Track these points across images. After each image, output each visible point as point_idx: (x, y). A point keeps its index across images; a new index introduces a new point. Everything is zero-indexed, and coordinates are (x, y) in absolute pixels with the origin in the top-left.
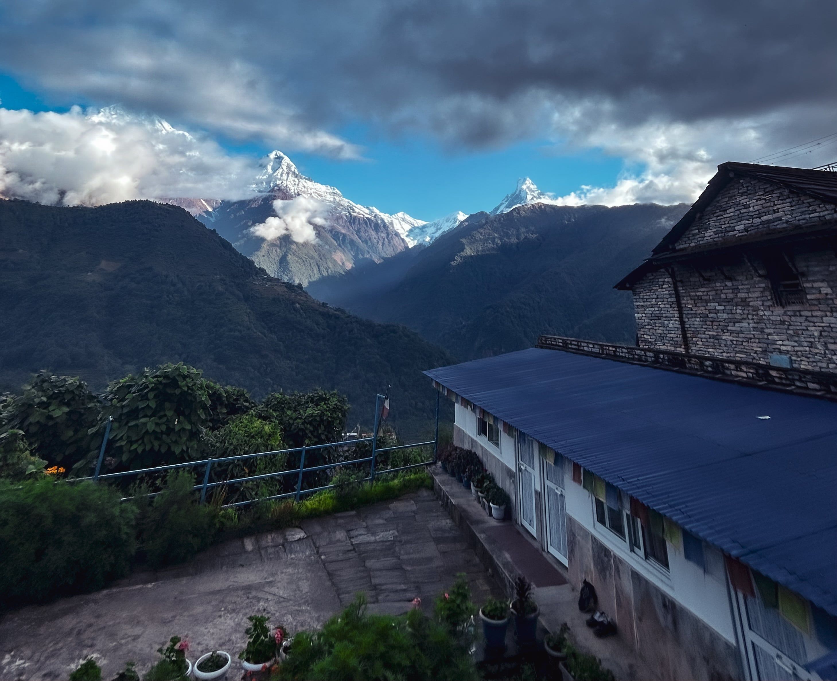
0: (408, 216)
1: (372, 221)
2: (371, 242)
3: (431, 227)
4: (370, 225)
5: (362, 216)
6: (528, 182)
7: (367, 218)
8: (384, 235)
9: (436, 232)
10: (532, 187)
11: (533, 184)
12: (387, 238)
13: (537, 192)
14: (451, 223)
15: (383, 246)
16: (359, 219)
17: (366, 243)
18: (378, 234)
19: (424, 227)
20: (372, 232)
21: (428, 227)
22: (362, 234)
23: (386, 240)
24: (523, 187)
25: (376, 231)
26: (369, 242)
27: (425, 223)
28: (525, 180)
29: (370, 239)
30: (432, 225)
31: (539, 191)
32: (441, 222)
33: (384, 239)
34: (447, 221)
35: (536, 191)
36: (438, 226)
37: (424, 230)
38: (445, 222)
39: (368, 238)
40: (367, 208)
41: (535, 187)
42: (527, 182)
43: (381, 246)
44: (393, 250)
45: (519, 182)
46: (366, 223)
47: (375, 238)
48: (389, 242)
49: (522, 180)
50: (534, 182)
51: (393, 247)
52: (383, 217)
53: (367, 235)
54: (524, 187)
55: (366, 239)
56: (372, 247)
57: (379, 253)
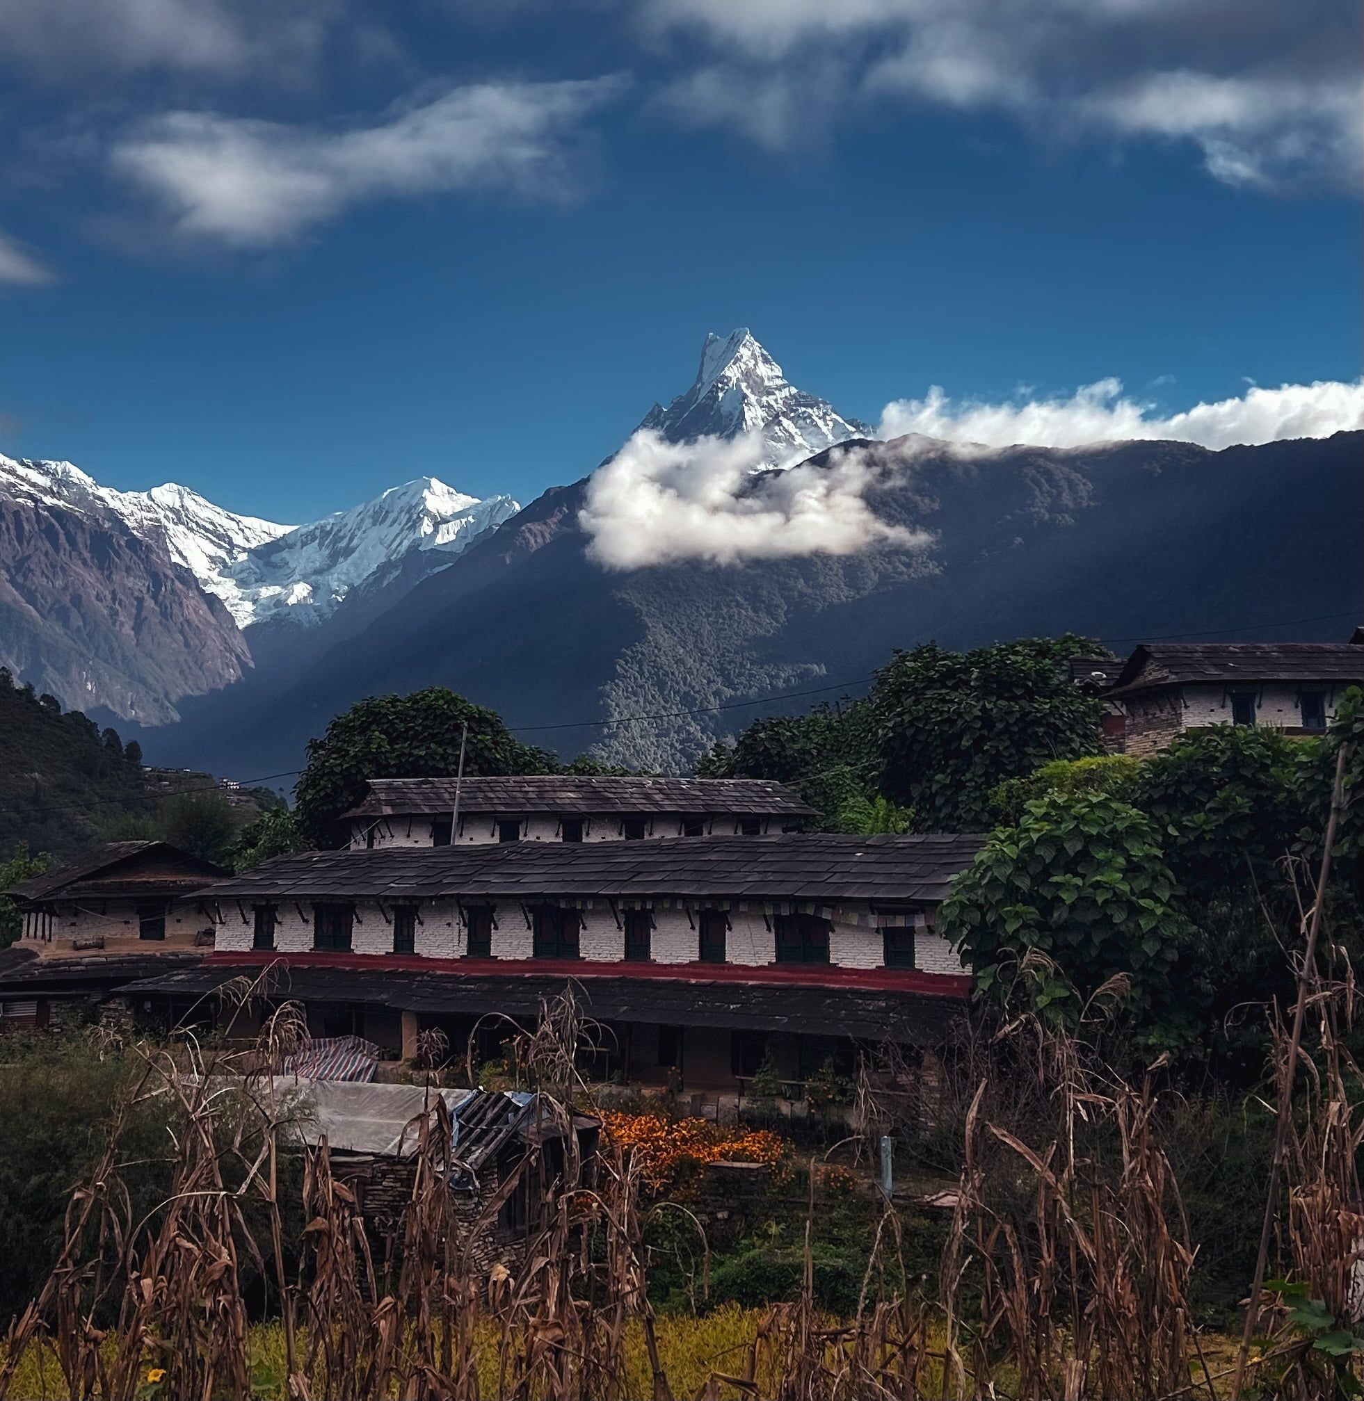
0: (201, 500)
1: (79, 523)
2: (83, 616)
3: (304, 544)
4: (71, 540)
5: (30, 503)
6: (749, 350)
7: (49, 508)
8: (138, 583)
9: (329, 567)
10: (763, 370)
11: (766, 361)
12: (155, 597)
13: (785, 392)
14: (396, 528)
15: (137, 628)
16: (16, 514)
17: (64, 618)
18: (109, 577)
19: (276, 546)
20: (80, 570)
21: (291, 547)
22: (38, 581)
23: (149, 603)
24: (728, 373)
25: (101, 568)
26: (74, 614)
27: (280, 530)
28: (735, 342)
29: (77, 600)
30: (312, 536)
31: (794, 390)
32: (352, 521)
33: (140, 600)
34: (379, 517)
35: (779, 388)
36: (339, 539)
37: (275, 558)
38: (368, 522)
39: (67, 600)
40: (38, 466)
41: (778, 371)
42: (744, 352)
43: (128, 630)
44: (187, 645)
45: (709, 351)
46: (51, 534)
47: (98, 598)
48: (165, 614)
49: (723, 342)
50: (774, 353)
51: (182, 632)
52: (113, 504)
53: (59, 583)
54: (732, 372)
55: (57, 601)
56: (90, 636)
57: (124, 657)
